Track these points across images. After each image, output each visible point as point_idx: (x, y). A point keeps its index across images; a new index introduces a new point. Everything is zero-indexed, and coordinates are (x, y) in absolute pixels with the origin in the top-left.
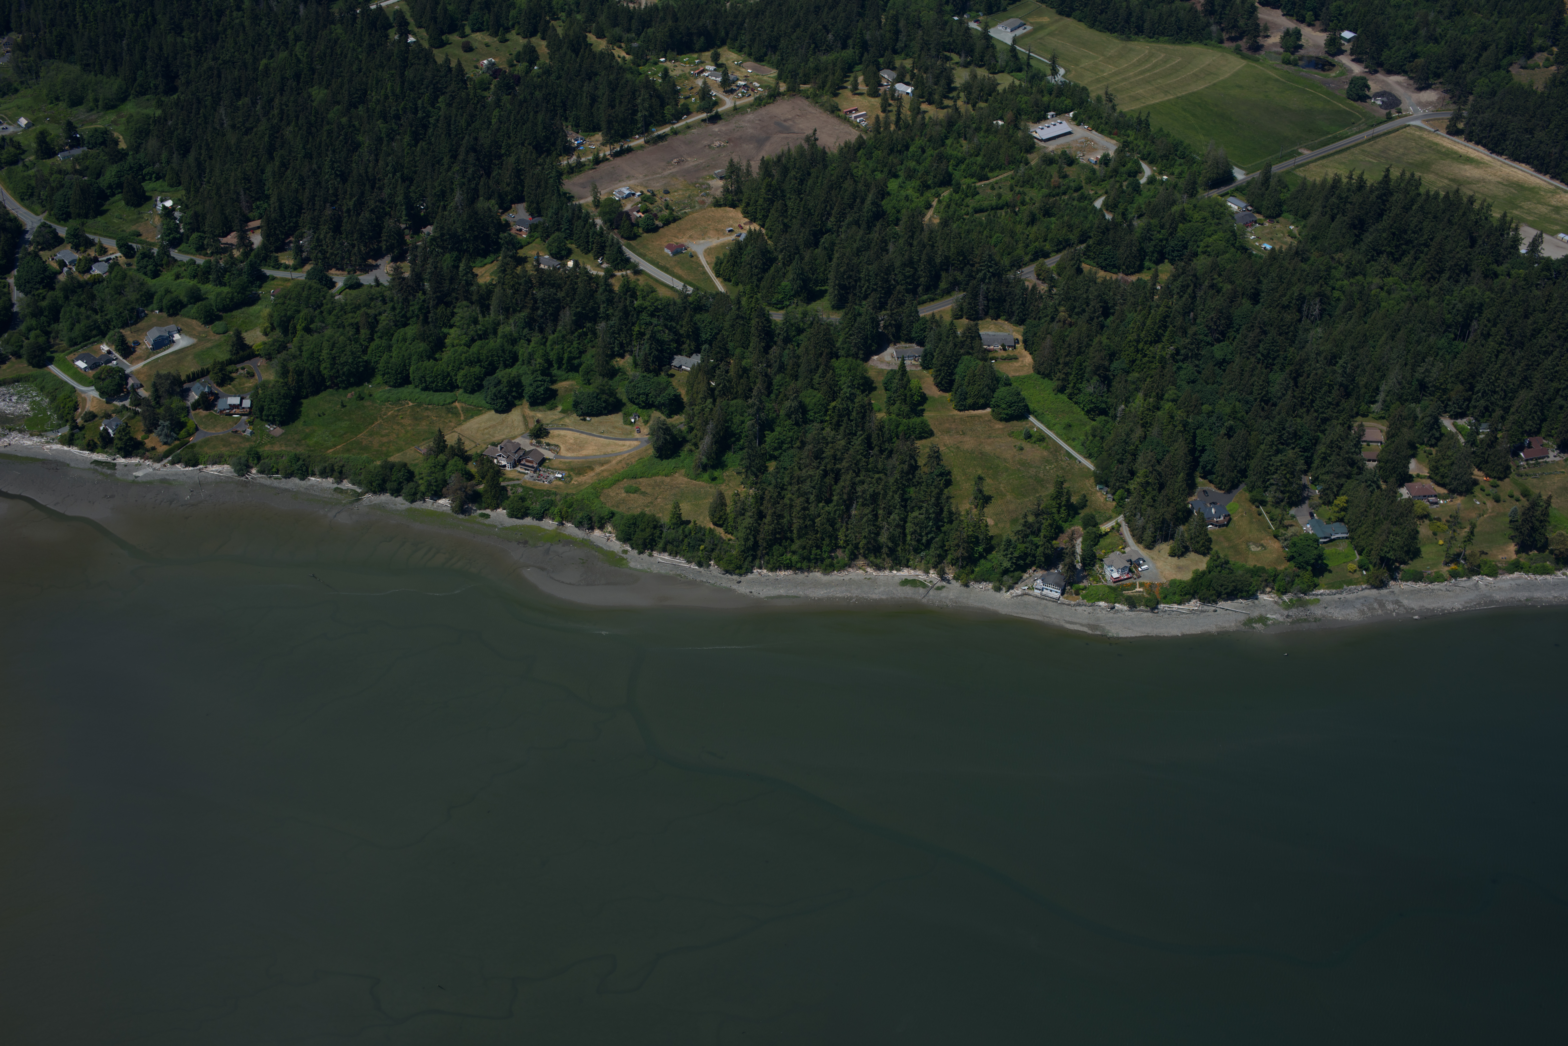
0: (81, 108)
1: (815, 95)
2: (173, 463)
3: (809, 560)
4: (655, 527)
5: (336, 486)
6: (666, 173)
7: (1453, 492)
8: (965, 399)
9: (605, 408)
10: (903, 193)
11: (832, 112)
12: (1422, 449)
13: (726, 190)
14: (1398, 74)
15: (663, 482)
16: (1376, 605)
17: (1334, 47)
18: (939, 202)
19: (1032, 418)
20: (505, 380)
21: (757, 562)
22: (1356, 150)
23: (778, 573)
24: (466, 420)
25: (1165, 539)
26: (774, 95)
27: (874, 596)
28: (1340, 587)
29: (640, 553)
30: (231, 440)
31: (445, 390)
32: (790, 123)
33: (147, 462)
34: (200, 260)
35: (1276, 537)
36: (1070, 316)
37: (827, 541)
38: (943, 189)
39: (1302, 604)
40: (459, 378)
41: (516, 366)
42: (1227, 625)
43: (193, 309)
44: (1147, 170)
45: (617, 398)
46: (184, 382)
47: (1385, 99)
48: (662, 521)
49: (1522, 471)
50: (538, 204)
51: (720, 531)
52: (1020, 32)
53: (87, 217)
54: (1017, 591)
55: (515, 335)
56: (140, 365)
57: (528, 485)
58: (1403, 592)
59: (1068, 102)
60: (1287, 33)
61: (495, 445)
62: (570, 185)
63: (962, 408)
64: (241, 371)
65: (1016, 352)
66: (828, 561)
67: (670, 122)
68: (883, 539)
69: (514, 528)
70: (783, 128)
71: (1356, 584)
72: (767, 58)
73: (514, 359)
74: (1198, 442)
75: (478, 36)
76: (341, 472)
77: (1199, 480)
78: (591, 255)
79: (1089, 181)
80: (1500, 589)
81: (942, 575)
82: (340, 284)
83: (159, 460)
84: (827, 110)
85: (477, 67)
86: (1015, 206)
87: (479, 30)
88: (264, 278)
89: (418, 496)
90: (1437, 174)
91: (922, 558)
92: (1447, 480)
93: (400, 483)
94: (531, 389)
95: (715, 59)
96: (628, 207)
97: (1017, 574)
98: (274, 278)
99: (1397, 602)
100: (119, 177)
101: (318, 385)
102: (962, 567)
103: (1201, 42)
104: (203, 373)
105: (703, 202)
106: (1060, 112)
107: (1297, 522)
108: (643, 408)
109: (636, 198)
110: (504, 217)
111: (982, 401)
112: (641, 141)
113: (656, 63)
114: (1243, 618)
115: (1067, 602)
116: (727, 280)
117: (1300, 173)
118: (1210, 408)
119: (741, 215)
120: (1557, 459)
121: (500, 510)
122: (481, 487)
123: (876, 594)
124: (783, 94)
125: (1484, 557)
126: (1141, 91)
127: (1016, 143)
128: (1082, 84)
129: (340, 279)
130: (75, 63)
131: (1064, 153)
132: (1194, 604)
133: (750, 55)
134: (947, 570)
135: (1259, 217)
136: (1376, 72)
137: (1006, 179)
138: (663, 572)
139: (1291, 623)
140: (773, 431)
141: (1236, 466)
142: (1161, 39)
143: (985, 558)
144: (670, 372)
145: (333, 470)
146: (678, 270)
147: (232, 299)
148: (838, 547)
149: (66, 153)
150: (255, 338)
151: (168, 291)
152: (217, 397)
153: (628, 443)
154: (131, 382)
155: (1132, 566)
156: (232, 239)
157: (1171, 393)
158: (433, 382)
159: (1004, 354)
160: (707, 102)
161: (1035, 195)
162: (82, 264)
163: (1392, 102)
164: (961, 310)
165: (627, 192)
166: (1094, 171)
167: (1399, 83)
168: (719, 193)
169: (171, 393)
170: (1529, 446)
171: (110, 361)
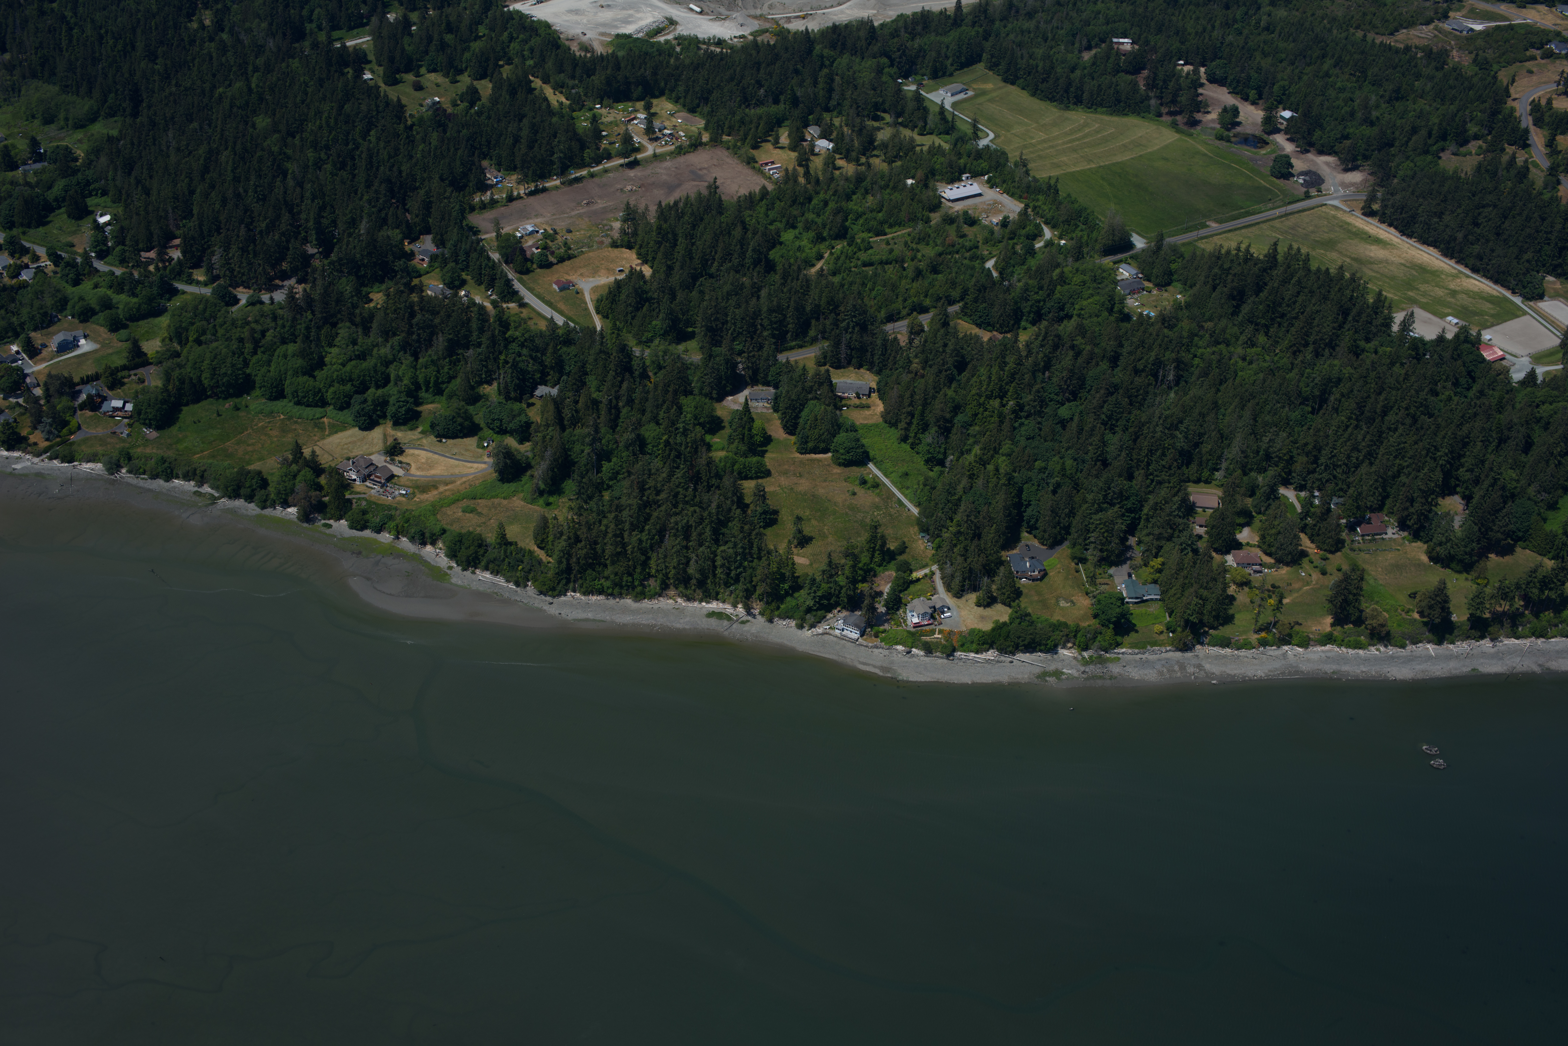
0: (53, 126)
1: (735, 146)
2: (51, 459)
3: (621, 587)
4: (480, 546)
5: (196, 489)
6: (573, 213)
7: (1280, 561)
8: (806, 442)
9: (461, 431)
10: (797, 243)
11: (748, 163)
12: (1258, 519)
13: (623, 232)
14: (1329, 154)
15: (499, 504)
16: (1176, 668)
17: (1271, 125)
18: (831, 254)
19: (871, 466)
20: (370, 399)
21: (571, 585)
22: (1264, 226)
23: (590, 597)
24: (329, 435)
25: (975, 589)
26: (696, 145)
27: (678, 626)
28: (1144, 647)
29: (464, 570)
30: (109, 440)
31: (316, 406)
32: (705, 171)
33: (28, 457)
34: (118, 272)
35: (1087, 594)
36: (924, 369)
37: (638, 570)
38: (838, 242)
39: (1101, 661)
40: (329, 395)
41: (387, 388)
42: (1020, 676)
43: (101, 317)
44: (1048, 233)
45: (473, 423)
46: (78, 384)
47: (1307, 178)
48: (488, 540)
49: (1356, 545)
50: (442, 235)
51: (541, 554)
52: (962, 96)
53: (29, 227)
54: (819, 630)
55: (390, 357)
56: (41, 366)
57: (373, 499)
58: (1207, 657)
59: (984, 165)
60: (1225, 110)
61: (348, 459)
62: (476, 219)
63: (803, 451)
64: (133, 377)
65: (869, 401)
66: (639, 589)
67: (589, 165)
68: (691, 570)
69: (352, 540)
70: (696, 176)
71: (1160, 645)
72: (699, 110)
73: (386, 381)
74: (1024, 496)
75: (432, 76)
76: (202, 477)
77: (1025, 534)
78: (483, 286)
79: (986, 241)
80: (1308, 660)
81: (748, 610)
82: (243, 302)
83: (38, 455)
84: (743, 161)
85: (422, 106)
86: (903, 261)
87: (434, 71)
88: (175, 292)
89: (268, 503)
90: (1340, 253)
91: (731, 592)
92: (1273, 549)
93: (253, 490)
94: (394, 409)
95: (648, 107)
96: (529, 243)
97: (820, 613)
98: (184, 293)
99: (1199, 666)
100: (66, 191)
101: (199, 394)
102: (768, 603)
103: (1139, 114)
104: (96, 377)
105: (602, 243)
106: (975, 175)
107: (1113, 581)
108: (498, 433)
109: (539, 236)
110: (407, 246)
111: (822, 445)
112: (558, 182)
113: (591, 109)
114: (1037, 670)
115: (865, 643)
116: (605, 317)
117: (1201, 245)
118: (1043, 464)
119: (634, 256)
120: (1396, 536)
121: (343, 522)
122: (326, 499)
123: (681, 624)
124: (706, 145)
125: (1297, 628)
126: (1064, 159)
127: (920, 201)
128: (1007, 149)
129: (243, 295)
130: (55, 84)
131: (966, 213)
132: (991, 654)
133: (684, 106)
134: (754, 605)
135: (1147, 284)
136: (1308, 151)
137: (903, 236)
138: (481, 589)
139: (1086, 679)
140: (610, 461)
141: (1059, 523)
142: (1099, 109)
143: (792, 595)
144: (531, 401)
145: (195, 474)
146: (561, 306)
147: (138, 309)
148: (650, 576)
149: (27, 167)
150: (152, 347)
151: (81, 299)
152: (105, 399)
153: (476, 465)
154: (28, 380)
155: (934, 613)
156: (152, 254)
157: (1006, 447)
158: (304, 397)
159: (857, 402)
160: (629, 148)
161: (928, 251)
162: (12, 269)
163: (1315, 181)
164: (825, 357)
165: (531, 229)
166: (992, 232)
167: (1327, 164)
168: (616, 235)
169: (61, 394)
170: (1369, 522)
171: (16, 361)
